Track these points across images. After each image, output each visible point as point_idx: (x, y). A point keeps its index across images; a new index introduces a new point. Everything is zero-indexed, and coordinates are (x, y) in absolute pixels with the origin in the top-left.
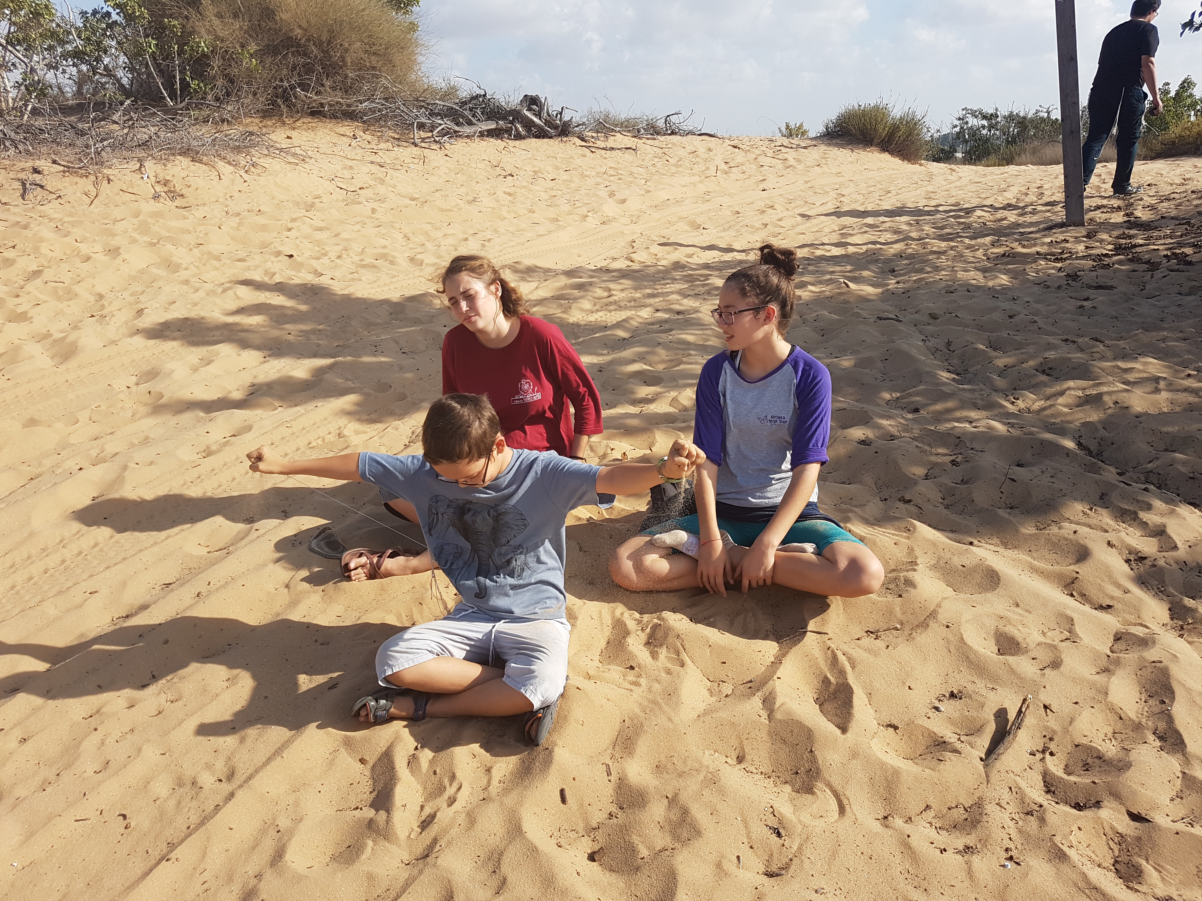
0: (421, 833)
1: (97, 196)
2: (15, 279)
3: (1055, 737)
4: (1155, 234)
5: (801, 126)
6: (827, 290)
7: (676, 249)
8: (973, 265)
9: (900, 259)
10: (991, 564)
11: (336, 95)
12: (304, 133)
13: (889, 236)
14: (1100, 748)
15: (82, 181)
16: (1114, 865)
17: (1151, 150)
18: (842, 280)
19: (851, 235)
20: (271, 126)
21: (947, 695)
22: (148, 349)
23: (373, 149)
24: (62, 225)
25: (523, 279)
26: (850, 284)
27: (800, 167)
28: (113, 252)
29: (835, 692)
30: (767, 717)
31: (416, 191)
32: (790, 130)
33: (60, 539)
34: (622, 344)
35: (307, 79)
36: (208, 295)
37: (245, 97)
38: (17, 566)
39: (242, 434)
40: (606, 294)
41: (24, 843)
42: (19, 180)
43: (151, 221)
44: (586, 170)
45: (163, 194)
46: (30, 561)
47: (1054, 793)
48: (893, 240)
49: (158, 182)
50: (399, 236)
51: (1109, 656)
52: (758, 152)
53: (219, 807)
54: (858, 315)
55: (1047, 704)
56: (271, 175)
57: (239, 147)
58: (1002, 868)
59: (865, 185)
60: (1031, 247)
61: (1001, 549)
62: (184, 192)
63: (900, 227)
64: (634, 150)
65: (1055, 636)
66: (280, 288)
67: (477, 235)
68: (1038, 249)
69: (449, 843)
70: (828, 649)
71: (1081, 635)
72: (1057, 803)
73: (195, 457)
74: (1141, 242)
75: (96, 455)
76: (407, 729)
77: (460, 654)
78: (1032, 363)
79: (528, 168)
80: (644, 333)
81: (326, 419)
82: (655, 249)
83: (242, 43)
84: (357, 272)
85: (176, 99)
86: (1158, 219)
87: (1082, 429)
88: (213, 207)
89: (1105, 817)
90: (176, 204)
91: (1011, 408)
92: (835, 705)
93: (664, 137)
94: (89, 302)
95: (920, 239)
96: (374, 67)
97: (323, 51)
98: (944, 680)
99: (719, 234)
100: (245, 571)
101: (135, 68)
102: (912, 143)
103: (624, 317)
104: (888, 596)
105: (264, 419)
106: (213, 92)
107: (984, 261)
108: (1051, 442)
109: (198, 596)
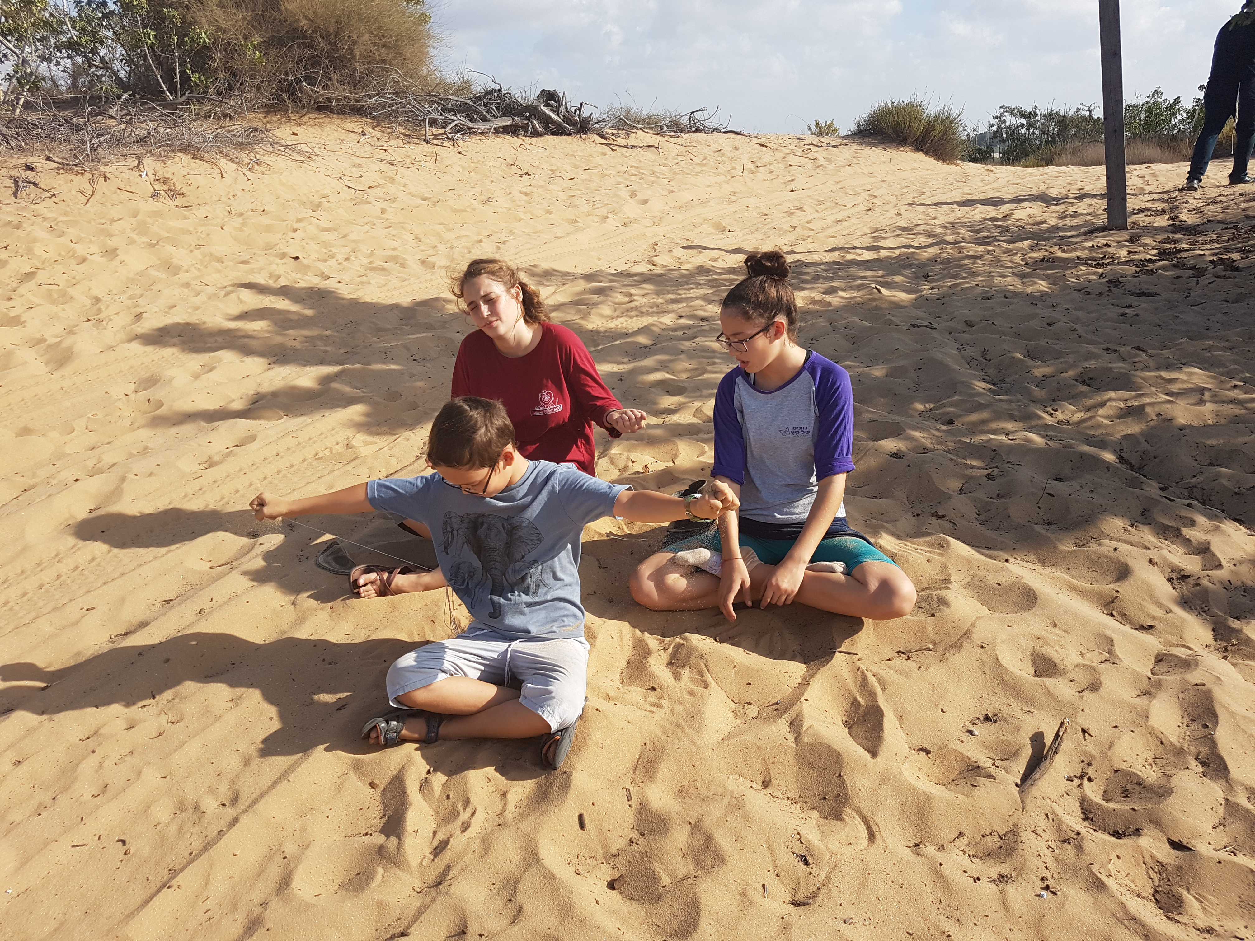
0: (433, 860)
1: (93, 194)
2: (7, 281)
3: (1093, 762)
4: (1200, 239)
5: (832, 123)
6: (858, 295)
7: (700, 252)
8: (1010, 270)
9: (934, 264)
10: (1027, 582)
11: (344, 90)
12: (310, 129)
13: (923, 240)
14: (1140, 773)
15: (77, 179)
16: (1154, 895)
18: (874, 286)
19: (883, 238)
20: (276, 122)
21: (982, 718)
22: (146, 356)
23: (383, 146)
24: (56, 225)
25: (542, 283)
26: (882, 289)
27: (831, 167)
28: (111, 253)
29: (865, 714)
30: (793, 741)
31: (428, 190)
32: (821, 128)
33: (55, 553)
34: (644, 351)
35: (313, 72)
36: (209, 298)
37: (249, 92)
38: (11, 581)
39: (246, 444)
40: (627, 299)
41: (19, 869)
42: (11, 177)
43: (150, 221)
44: (606, 169)
45: (163, 193)
46: (23, 576)
47: (1092, 820)
48: (928, 244)
49: (158, 180)
50: (410, 238)
51: (1150, 679)
52: (787, 151)
53: (222, 833)
54: (891, 322)
55: (1085, 728)
56: (276, 173)
57: (242, 143)
58: (1037, 898)
59: (899, 186)
60: (1071, 252)
61: (1038, 567)
62: (184, 190)
63: (935, 230)
64: (656, 148)
65: (1094, 658)
66: (284, 292)
67: (492, 237)
68: (1079, 254)
69: (463, 871)
70: (858, 670)
71: (1120, 656)
72: (1095, 830)
73: (196, 468)
74: (1186, 246)
75: (93, 465)
76: (419, 752)
77: (474, 673)
78: (1071, 373)
79: (545, 166)
80: (667, 340)
81: (333, 429)
82: (678, 252)
83: (245, 34)
84: (365, 275)
85: (176, 93)
86: (1205, 223)
87: (1123, 442)
88: (214, 206)
89: (1145, 846)
90: (176, 203)
91: (1049, 420)
92: (865, 728)
93: (688, 135)
94: (85, 306)
95: (955, 243)
96: (383, 61)
97: (330, 43)
98: (978, 702)
99: (745, 237)
100: (249, 587)
101: (133, 61)
102: (948, 142)
103: (645, 324)
104: (921, 615)
105: (269, 428)
106: (215, 86)
107: (1022, 266)
108: (1090, 455)
109: (200, 613)
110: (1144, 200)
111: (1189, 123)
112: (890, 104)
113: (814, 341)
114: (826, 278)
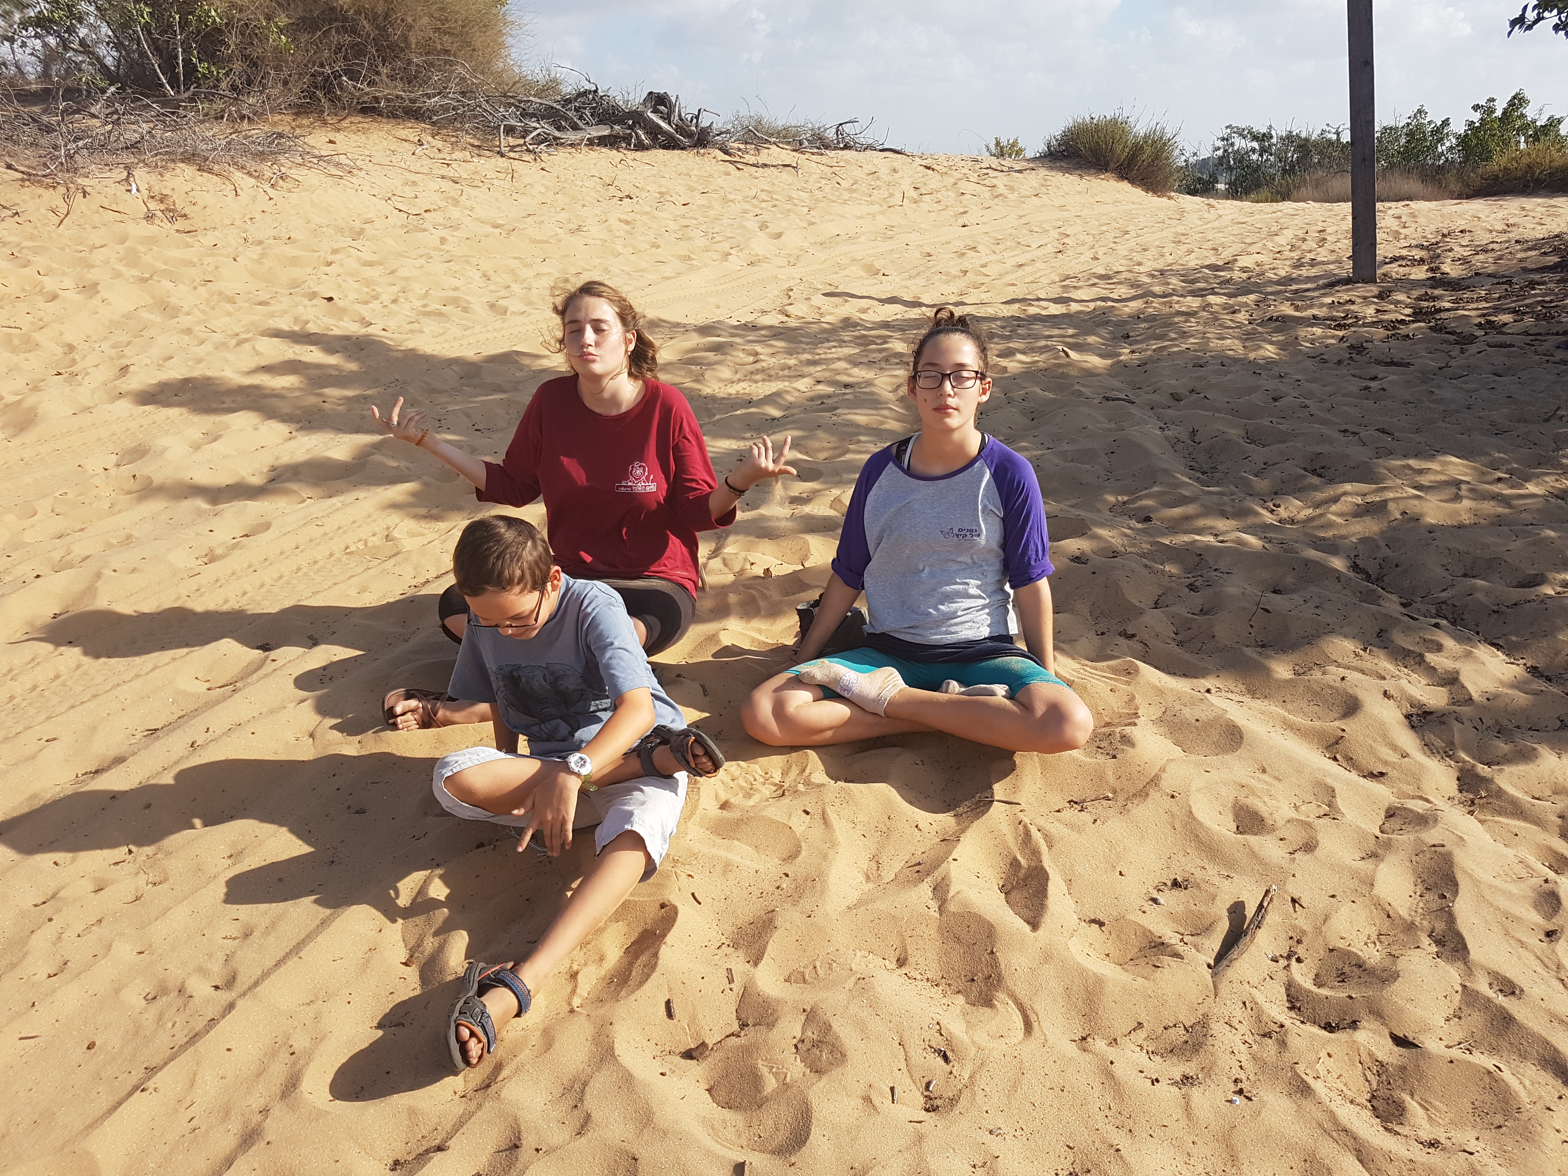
1: (68, 213)
3: (1303, 939)
4: (1465, 296)
5: (1016, 142)
6: (1040, 359)
7: (846, 301)
8: (1231, 331)
9: (1136, 321)
10: (1232, 718)
11: (396, 87)
12: (352, 136)
13: (1123, 290)
14: (1360, 953)
15: (47, 194)
16: (1370, 1102)
17: (1468, 186)
18: (1060, 348)
19: (1075, 287)
20: (308, 127)
21: (1169, 883)
22: (134, 419)
23: (444, 159)
24: (20, 251)
26: (1070, 352)
27: (1013, 197)
28: (90, 289)
29: (1026, 878)
30: (937, 909)
31: (501, 215)
32: (1002, 148)
33: (7, 668)
34: (772, 425)
35: (356, 64)
36: (217, 348)
37: (273, 87)
39: (257, 534)
40: (751, 359)
43: (142, 248)
44: (730, 193)
45: (159, 214)
47: (1299, 1009)
48: (1129, 296)
49: (153, 197)
50: (476, 275)
51: (1377, 838)
52: (959, 176)
53: (214, 1022)
54: (1080, 394)
55: (1296, 897)
56: (306, 190)
57: (262, 153)
58: (1228, 1104)
59: (1097, 223)
60: (1306, 309)
61: (1247, 699)
62: (187, 211)
63: (1139, 279)
64: (794, 167)
65: (1310, 812)
66: (315, 340)
68: (1315, 311)
69: (517, 1070)
70: (1020, 823)
71: (1343, 810)
72: (1303, 1022)
73: (193, 563)
74: (1447, 305)
75: (59, 558)
78: (1299, 461)
79: (652, 188)
80: (800, 412)
81: (369, 516)
82: (819, 300)
83: (267, 14)
84: (417, 322)
85: (179, 87)
86: (1471, 277)
87: (1359, 547)
88: (227, 232)
89: (1362, 1041)
90: (176, 227)
91: (1268, 518)
92: (1025, 894)
93: (834, 152)
94: (54, 355)
95: (1164, 296)
96: (447, 51)
97: (378, 27)
98: (1165, 863)
99: (903, 283)
100: (256, 715)
101: (122, 44)
102: (1160, 169)
103: (774, 390)
104: (1099, 756)
105: (288, 514)
106: (228, 79)
107: (1246, 325)
108: (1318, 562)
109: (192, 746)
110: (1399, 245)
111: (1459, 151)
112: (1088, 120)
113: (984, 416)
114: (1002, 337)
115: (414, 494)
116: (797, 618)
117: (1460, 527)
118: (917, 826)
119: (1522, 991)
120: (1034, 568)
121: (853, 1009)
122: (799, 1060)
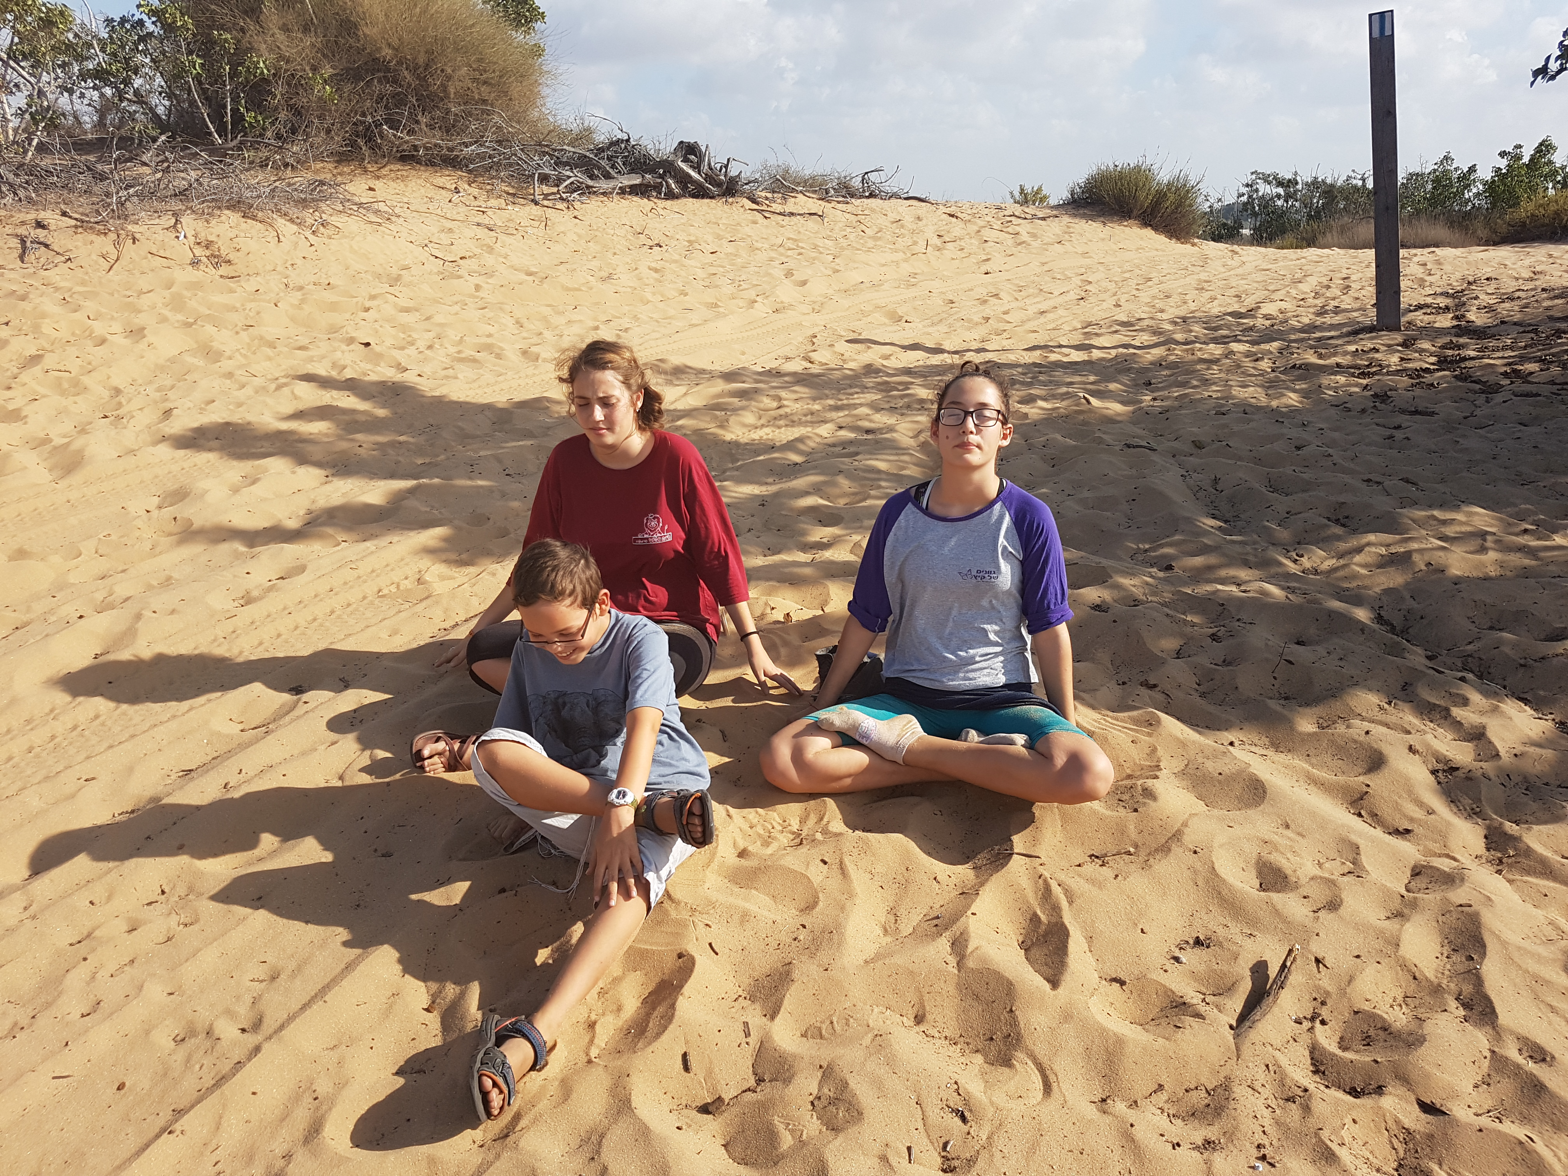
1: (118, 259)
2: (6, 366)
3: (1328, 1001)
4: (1491, 344)
5: (1040, 189)
6: (1061, 405)
7: (869, 348)
8: (1254, 378)
9: (1158, 368)
10: (1255, 772)
11: (434, 136)
12: (391, 183)
13: (1145, 338)
14: (1385, 1016)
15: (99, 240)
16: (1397, 1170)
17: (1495, 232)
18: (1081, 395)
19: (1097, 334)
20: (349, 174)
21: (1191, 942)
22: (176, 462)
23: (480, 207)
24: (71, 296)
25: (669, 383)
26: (1091, 399)
27: (1035, 244)
28: (136, 333)
29: (1046, 934)
30: (955, 965)
31: (535, 263)
32: (1025, 195)
33: (48, 709)
34: (794, 470)
35: (396, 113)
36: (257, 392)
37: (316, 136)
39: (293, 577)
40: (775, 404)
42: (17, 236)
43: (187, 294)
44: (757, 241)
45: (204, 259)
46: (9, 736)
47: (1324, 1073)
48: (1152, 343)
49: (199, 244)
50: (509, 322)
51: (1403, 896)
52: (982, 224)
53: (240, 1065)
54: (1100, 441)
55: (1320, 957)
56: (346, 237)
57: (305, 200)
58: (1251, 1170)
59: (1120, 270)
60: (1329, 357)
61: (1270, 753)
62: (231, 257)
63: (1161, 326)
64: (820, 216)
65: (1334, 869)
66: (351, 386)
67: (611, 323)
68: (1338, 359)
69: (535, 1121)
70: (1040, 878)
71: (1368, 867)
72: (1327, 1087)
73: (230, 605)
74: (1473, 354)
75: (102, 599)
78: (1322, 509)
79: (682, 236)
80: (823, 457)
81: (402, 560)
82: (842, 347)
83: (313, 65)
84: (452, 368)
85: (226, 136)
86: (1497, 325)
87: (1383, 598)
88: (269, 278)
89: (1389, 1107)
90: (220, 272)
91: (1292, 568)
92: (1045, 951)
93: (859, 201)
94: (102, 398)
95: (1186, 343)
96: (484, 101)
97: (418, 77)
98: (1187, 921)
99: (926, 330)
100: (288, 757)
101: (174, 94)
102: (1184, 216)
103: (797, 435)
104: (1121, 809)
105: (322, 557)
106: (274, 128)
107: (1268, 373)
108: (1341, 614)
109: (225, 788)
110: (1424, 293)
111: (1486, 197)
112: (1111, 167)
113: (1004, 462)
114: (1023, 383)
115: (446, 540)
116: (816, 664)
117: (1486, 579)
118: (935, 879)
119: (1553, 1057)
120: (1053, 612)
121: (870, 1066)
122: (815, 1117)
